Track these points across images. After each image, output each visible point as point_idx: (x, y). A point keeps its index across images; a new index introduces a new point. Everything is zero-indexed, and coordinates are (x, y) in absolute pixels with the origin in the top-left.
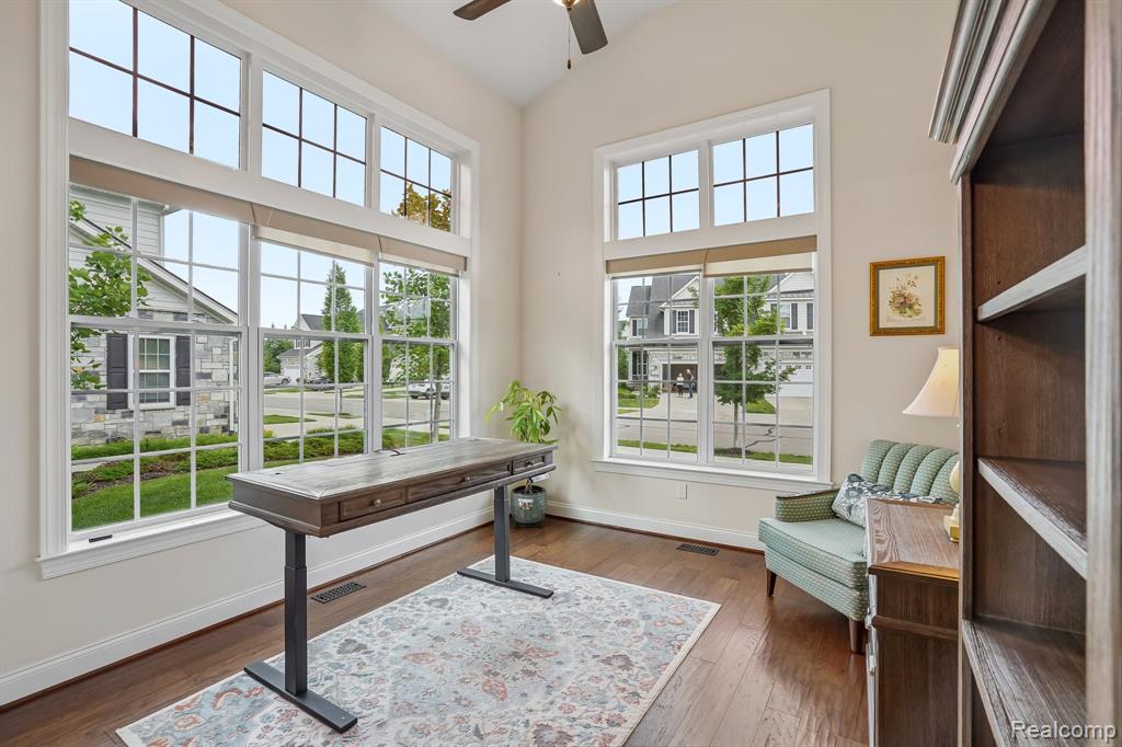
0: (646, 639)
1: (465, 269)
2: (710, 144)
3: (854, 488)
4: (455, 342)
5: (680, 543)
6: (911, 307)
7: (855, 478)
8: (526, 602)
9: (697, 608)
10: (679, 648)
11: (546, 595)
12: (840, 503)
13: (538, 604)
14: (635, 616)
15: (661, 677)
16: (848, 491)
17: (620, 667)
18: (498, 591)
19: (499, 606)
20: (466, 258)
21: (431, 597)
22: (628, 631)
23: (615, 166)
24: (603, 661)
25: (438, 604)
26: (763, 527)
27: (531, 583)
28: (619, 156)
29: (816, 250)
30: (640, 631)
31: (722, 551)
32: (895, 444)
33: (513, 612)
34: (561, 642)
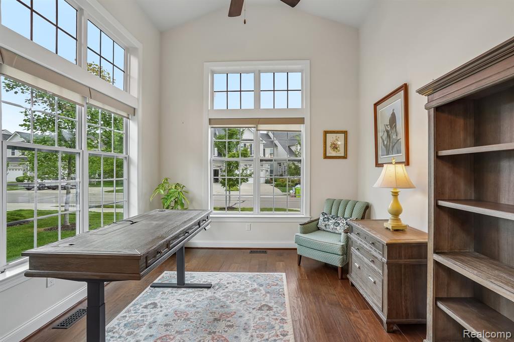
0: (268, 295)
1: (134, 115)
2: (260, 72)
3: (326, 218)
4: (127, 156)
5: (249, 251)
6: (337, 148)
7: (324, 214)
8: (200, 293)
9: (278, 276)
10: (284, 294)
11: (208, 287)
12: (321, 224)
13: (208, 293)
14: (256, 286)
15: (287, 308)
16: (323, 219)
17: (267, 310)
18: (181, 291)
19: (188, 299)
20: (134, 109)
21: (144, 304)
22: (258, 293)
23: (213, 73)
24: (259, 310)
25: (152, 306)
26: (297, 238)
27: (196, 282)
28: (215, 68)
29: (304, 124)
30: (263, 292)
31: (268, 251)
32: (342, 200)
33: (198, 299)
34: (233, 307)
